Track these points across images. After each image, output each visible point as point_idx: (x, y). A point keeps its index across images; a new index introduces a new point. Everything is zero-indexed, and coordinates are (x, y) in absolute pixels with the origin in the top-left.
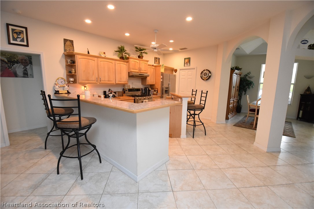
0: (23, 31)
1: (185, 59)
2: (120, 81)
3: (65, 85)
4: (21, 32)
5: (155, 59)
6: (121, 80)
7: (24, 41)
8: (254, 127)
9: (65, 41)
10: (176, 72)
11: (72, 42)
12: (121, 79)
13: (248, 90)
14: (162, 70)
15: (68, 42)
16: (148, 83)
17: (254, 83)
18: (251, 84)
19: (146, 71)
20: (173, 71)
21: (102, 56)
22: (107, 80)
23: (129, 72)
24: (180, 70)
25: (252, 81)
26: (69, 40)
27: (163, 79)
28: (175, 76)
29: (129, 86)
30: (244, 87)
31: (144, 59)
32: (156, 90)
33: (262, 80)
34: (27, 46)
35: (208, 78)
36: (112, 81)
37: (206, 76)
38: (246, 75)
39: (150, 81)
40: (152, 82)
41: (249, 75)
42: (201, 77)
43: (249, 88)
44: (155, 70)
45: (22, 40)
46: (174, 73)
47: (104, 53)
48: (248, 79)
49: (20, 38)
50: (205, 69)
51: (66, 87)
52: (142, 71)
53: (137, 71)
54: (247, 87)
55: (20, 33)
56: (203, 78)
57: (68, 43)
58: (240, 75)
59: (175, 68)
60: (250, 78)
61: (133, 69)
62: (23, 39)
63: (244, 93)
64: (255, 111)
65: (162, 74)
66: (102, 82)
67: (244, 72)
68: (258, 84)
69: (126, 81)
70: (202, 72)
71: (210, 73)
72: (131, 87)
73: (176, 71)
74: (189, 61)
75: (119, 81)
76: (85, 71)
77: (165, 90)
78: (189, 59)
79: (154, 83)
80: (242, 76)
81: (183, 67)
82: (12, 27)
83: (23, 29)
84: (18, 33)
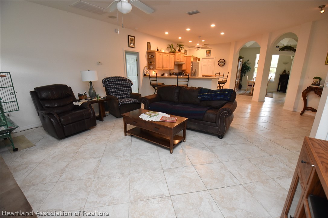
1: (207, 51)
2: (171, 68)
3: (148, 71)
7: (134, 45)
8: (251, 94)
11: (150, 43)
12: (171, 66)
13: (247, 73)
14: (192, 60)
16: (183, 69)
17: (251, 67)
18: (249, 68)
19: (183, 60)
20: (197, 59)
22: (166, 67)
23: (175, 62)
24: (203, 59)
25: (250, 66)
27: (192, 65)
28: (199, 63)
29: (174, 71)
30: (245, 70)
31: (181, 52)
33: (256, 65)
35: (223, 65)
37: (222, 63)
38: (246, 62)
39: (184, 67)
41: (248, 62)
42: (218, 64)
43: (248, 71)
44: (187, 59)
46: (198, 61)
47: (163, 49)
48: (247, 65)
50: (222, 58)
52: (181, 61)
53: (179, 60)
54: (246, 71)
55: (133, 40)
56: (220, 65)
58: (242, 62)
59: (199, 58)
60: (248, 64)
61: (177, 59)
63: (244, 75)
64: (252, 86)
65: (192, 62)
66: (164, 68)
67: (245, 60)
68: (254, 68)
69: (173, 68)
70: (219, 61)
71: (225, 61)
74: (210, 53)
76: (158, 62)
77: (194, 74)
78: (210, 51)
79: (185, 69)
80: (243, 63)
81: (205, 57)
82: (130, 37)
83: (133, 38)
84: (132, 40)
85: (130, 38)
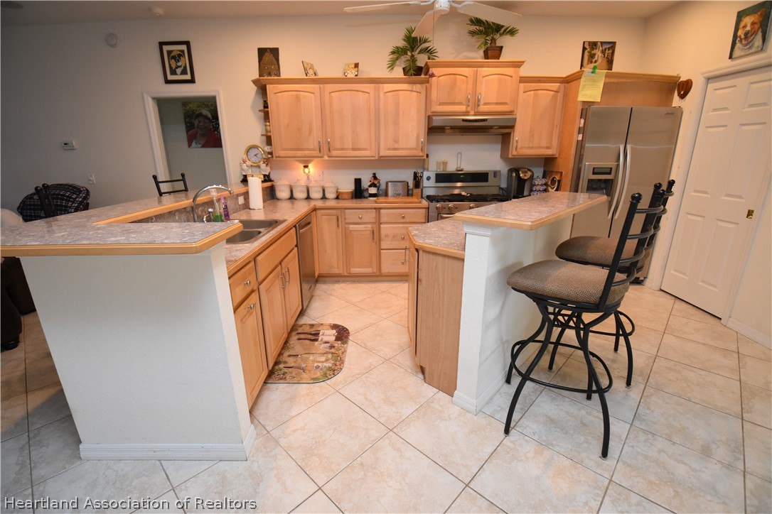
0: (183, 51)
1: (741, 16)
2: (395, 149)
4: (181, 54)
5: (584, 49)
6: (396, 146)
7: (186, 73)
9: (262, 52)
10: (682, 97)
11: (275, 52)
12: (396, 141)
14: (592, 93)
15: (266, 54)
16: (515, 153)
19: (505, 104)
20: (672, 90)
21: (348, 76)
22: (351, 147)
23: (429, 117)
24: (709, 79)
26: (270, 49)
27: (584, 130)
28: (676, 115)
29: (445, 164)
31: (505, 57)
32: (557, 178)
34: (192, 81)
36: (366, 149)
39: (529, 142)
40: (539, 148)
44: (560, 96)
45: (184, 72)
46: (676, 101)
47: (356, 65)
49: (180, 67)
51: (263, 166)
52: (483, 108)
53: (462, 108)
55: (180, 56)
57: (268, 57)
59: (684, 76)
61: (441, 104)
62: (185, 67)
65: (586, 110)
66: (336, 152)
69: (416, 149)
72: (451, 168)
73: (684, 88)
74: (764, 25)
75: (389, 149)
76: (288, 125)
77: (590, 181)
78: (765, 9)
79: (550, 151)
81: (724, 65)
82: (166, 48)
83: (184, 47)
84: (177, 57)
85: (169, 52)
